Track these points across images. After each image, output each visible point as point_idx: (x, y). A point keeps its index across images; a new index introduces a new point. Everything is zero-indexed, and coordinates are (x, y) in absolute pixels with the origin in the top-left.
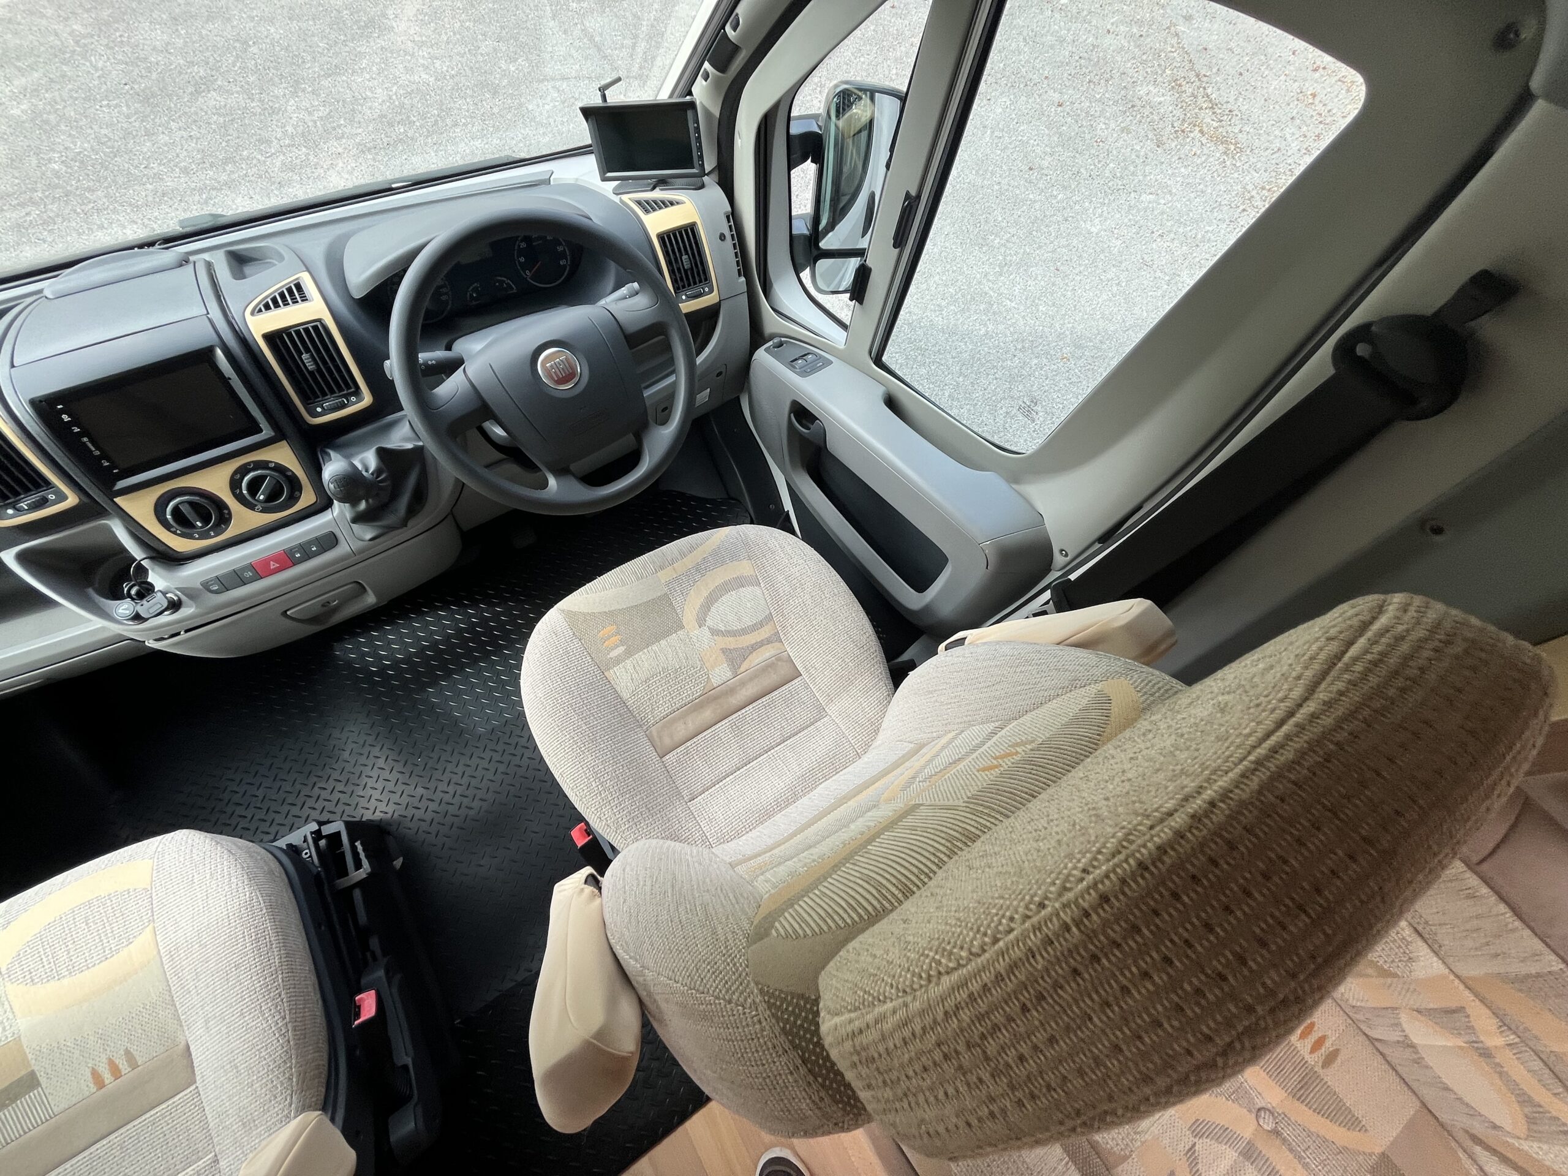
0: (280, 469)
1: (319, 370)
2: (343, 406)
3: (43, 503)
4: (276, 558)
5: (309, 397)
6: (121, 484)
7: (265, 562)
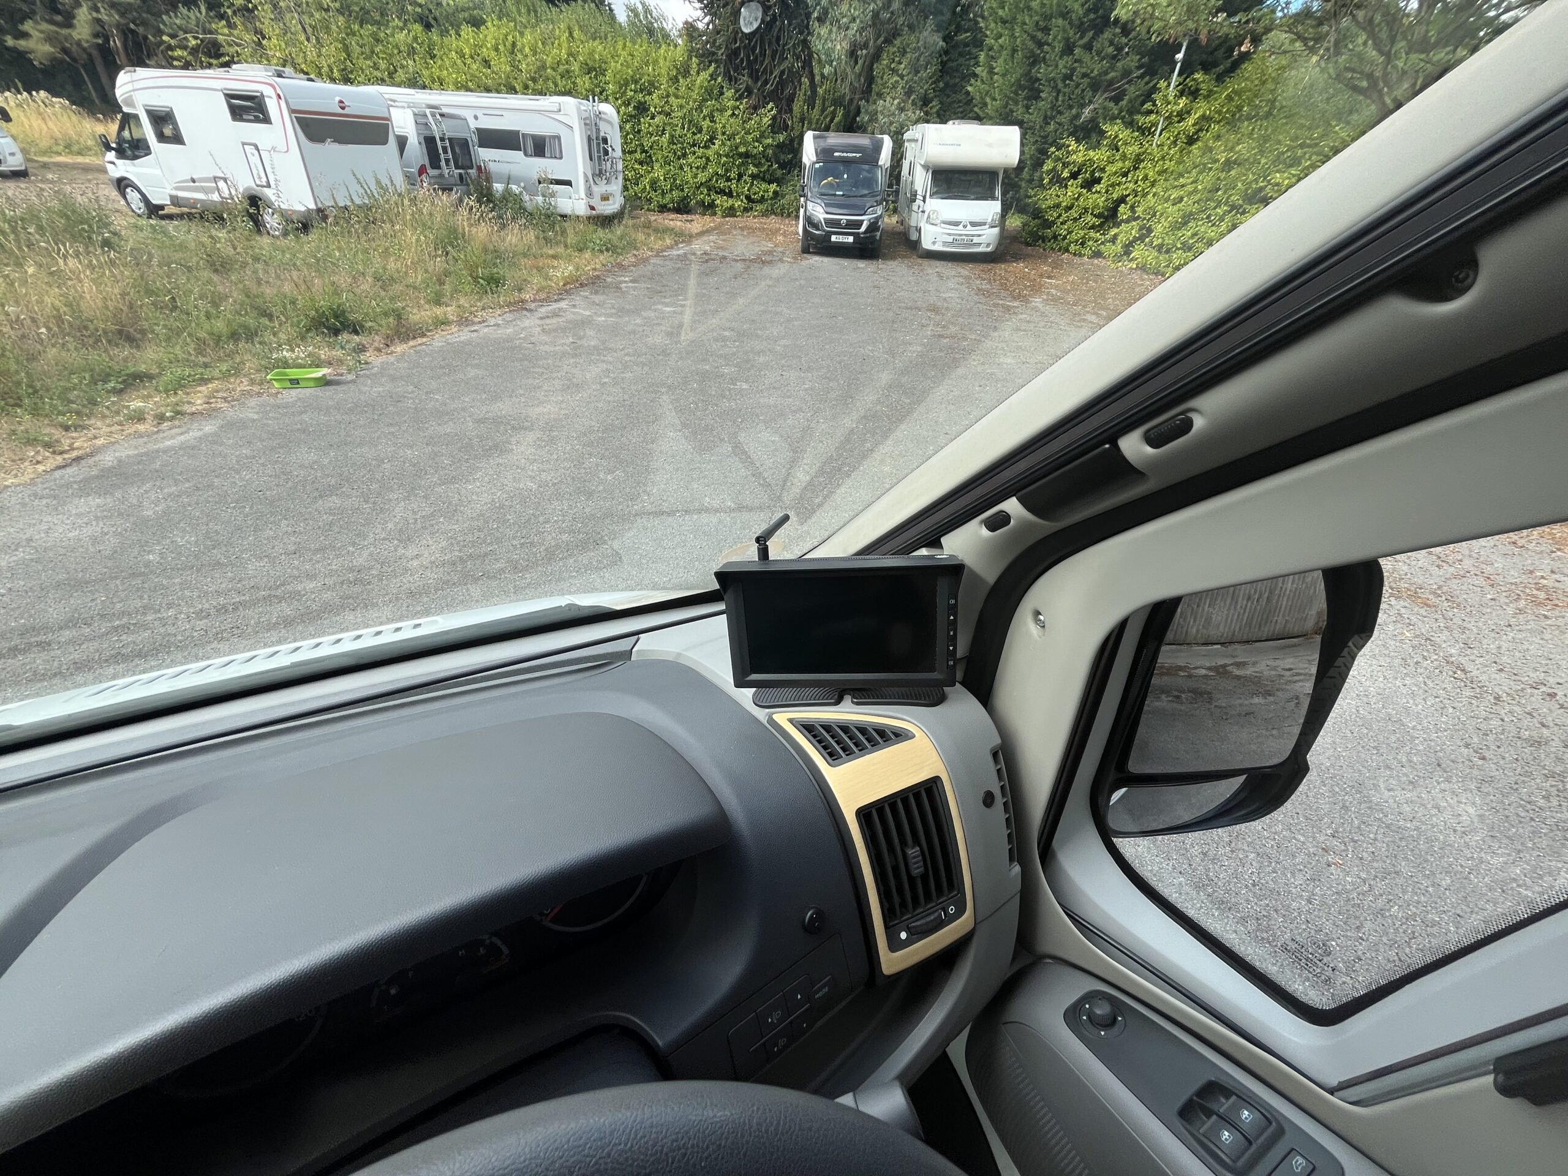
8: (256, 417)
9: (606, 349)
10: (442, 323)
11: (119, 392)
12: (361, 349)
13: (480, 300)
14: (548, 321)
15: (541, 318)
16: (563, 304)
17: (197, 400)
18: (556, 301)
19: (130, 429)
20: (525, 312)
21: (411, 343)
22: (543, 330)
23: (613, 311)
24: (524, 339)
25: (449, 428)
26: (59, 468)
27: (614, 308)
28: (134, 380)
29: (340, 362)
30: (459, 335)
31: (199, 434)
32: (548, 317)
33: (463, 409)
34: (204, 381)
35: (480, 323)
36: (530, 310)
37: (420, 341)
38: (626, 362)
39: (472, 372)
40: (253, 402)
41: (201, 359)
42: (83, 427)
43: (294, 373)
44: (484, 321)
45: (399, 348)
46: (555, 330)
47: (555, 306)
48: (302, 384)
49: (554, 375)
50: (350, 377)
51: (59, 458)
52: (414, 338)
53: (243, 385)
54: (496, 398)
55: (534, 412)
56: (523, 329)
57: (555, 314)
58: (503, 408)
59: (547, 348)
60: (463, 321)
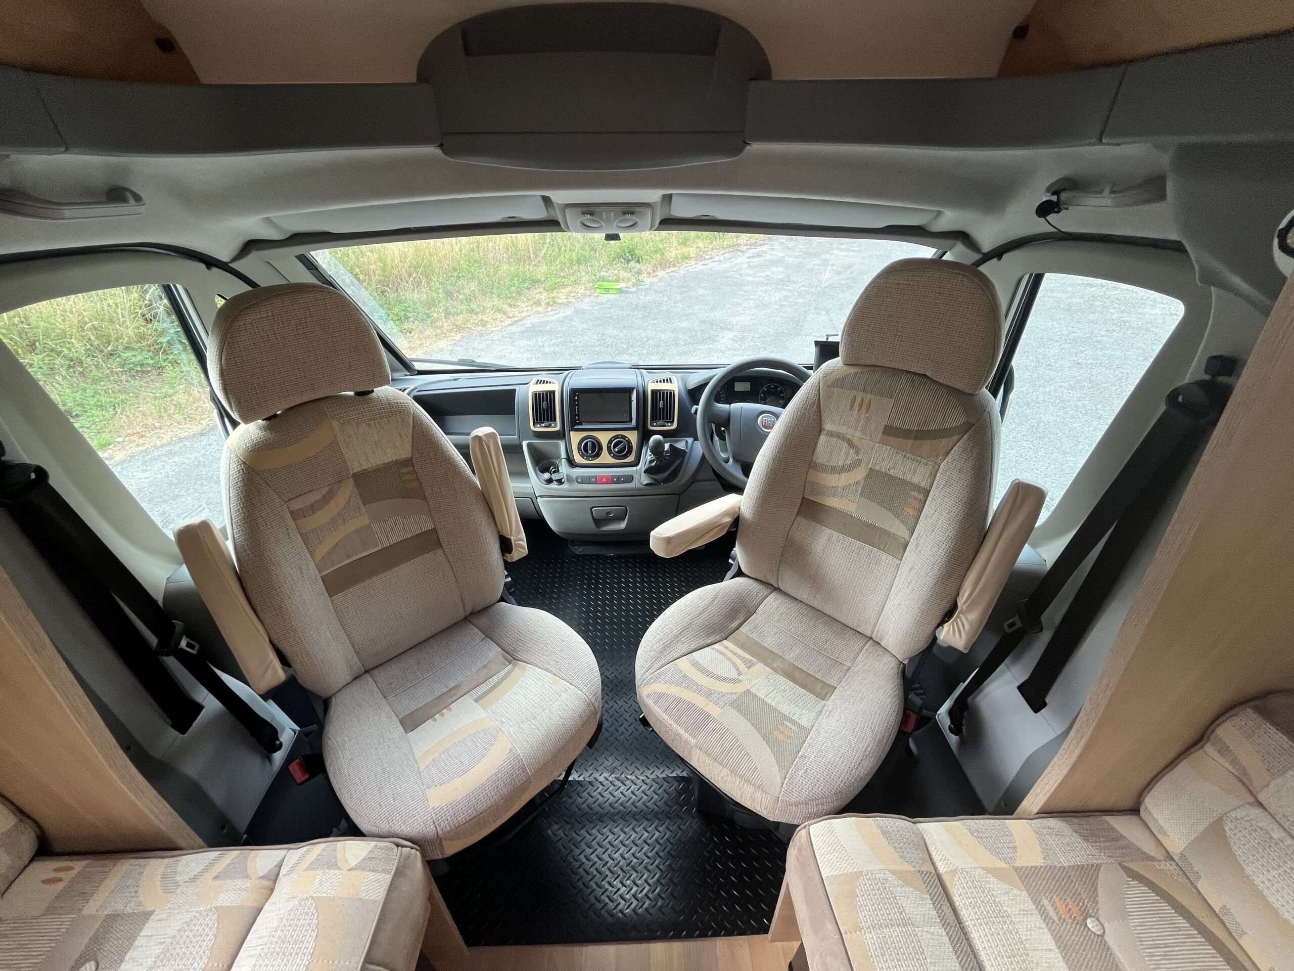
0: (629, 442)
1: (663, 408)
2: (664, 426)
3: (549, 426)
4: (606, 477)
5: (654, 418)
6: (577, 427)
7: (602, 477)
8: (588, 308)
9: (789, 281)
10: (686, 258)
11: (528, 288)
12: (639, 273)
13: (711, 243)
14: (753, 260)
15: (749, 258)
16: (765, 248)
17: (561, 295)
18: (761, 245)
19: (535, 309)
20: (739, 253)
21: (668, 271)
22: (749, 266)
23: (801, 254)
24: (736, 271)
25: (685, 324)
26: (510, 325)
27: (801, 251)
28: (535, 282)
29: (629, 280)
30: (696, 267)
31: (564, 315)
32: (753, 257)
33: (694, 314)
34: (564, 286)
35: (709, 259)
36: (742, 251)
37: (673, 269)
38: (801, 291)
39: (701, 291)
40: (586, 300)
41: (562, 274)
42: (518, 306)
43: (606, 285)
44: (711, 258)
45: (661, 273)
46: (756, 267)
47: (760, 249)
48: (610, 291)
49: (752, 297)
50: (634, 289)
51: (509, 320)
52: (669, 267)
53: (581, 289)
54: (713, 309)
55: (735, 320)
56: (736, 265)
57: (759, 255)
58: (718, 315)
59: (751, 279)
60: (699, 258)
